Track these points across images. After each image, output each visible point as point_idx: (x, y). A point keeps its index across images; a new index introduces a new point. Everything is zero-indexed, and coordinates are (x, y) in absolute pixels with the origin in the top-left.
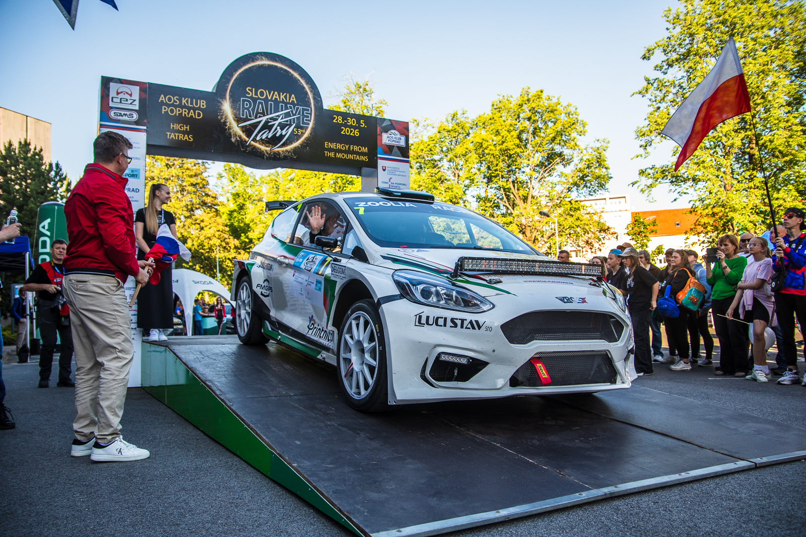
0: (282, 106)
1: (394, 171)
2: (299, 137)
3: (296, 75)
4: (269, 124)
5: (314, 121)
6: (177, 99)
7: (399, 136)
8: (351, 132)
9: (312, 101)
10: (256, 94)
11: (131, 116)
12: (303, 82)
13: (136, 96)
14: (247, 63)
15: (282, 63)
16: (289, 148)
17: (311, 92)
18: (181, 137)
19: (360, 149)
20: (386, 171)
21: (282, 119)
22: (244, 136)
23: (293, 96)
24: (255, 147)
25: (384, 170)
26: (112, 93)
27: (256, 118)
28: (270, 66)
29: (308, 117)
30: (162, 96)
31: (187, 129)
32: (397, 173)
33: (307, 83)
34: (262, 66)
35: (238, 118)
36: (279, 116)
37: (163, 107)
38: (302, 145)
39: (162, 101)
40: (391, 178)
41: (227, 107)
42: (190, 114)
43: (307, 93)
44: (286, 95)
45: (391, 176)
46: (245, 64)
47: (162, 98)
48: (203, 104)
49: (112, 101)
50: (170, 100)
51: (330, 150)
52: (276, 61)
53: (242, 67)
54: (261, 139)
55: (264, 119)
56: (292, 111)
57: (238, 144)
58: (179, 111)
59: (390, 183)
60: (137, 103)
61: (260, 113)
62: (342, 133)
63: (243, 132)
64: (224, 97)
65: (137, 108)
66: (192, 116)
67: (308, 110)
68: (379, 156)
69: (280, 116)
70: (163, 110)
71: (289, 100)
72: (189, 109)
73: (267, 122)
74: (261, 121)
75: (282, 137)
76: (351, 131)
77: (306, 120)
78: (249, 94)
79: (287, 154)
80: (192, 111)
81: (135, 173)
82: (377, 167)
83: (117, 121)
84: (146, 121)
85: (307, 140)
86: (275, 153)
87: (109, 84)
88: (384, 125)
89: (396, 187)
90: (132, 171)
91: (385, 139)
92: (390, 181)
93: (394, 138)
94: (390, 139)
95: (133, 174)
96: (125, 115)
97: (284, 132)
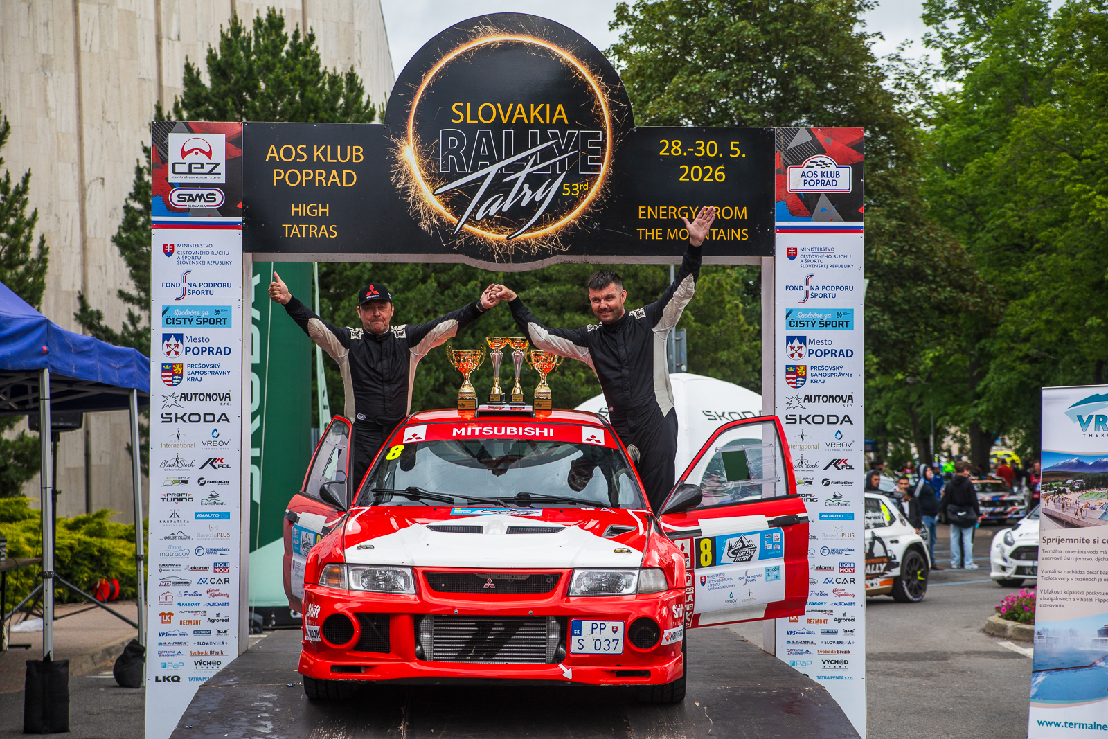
0: (534, 135)
1: (818, 258)
2: (573, 203)
3: (567, 56)
4: (505, 180)
5: (609, 161)
6: (301, 149)
7: (833, 168)
8: (703, 176)
9: (606, 113)
10: (474, 116)
11: (211, 197)
12: (583, 70)
13: (220, 156)
14: (454, 46)
15: (534, 34)
16: (550, 229)
17: (604, 90)
18: (313, 230)
19: (727, 212)
20: (798, 258)
21: (534, 164)
22: (448, 215)
23: (560, 106)
24: (472, 237)
25: (792, 257)
26: (174, 155)
27: (474, 170)
28: (505, 46)
29: (596, 152)
30: (273, 146)
31: (324, 213)
32: (827, 261)
33: (594, 72)
34: (486, 49)
35: (434, 174)
36: (526, 159)
37: (275, 171)
38: (581, 219)
39: (272, 158)
40: (811, 276)
41: (409, 154)
42: (331, 180)
44: (545, 108)
45: (809, 271)
46: (446, 51)
47: (272, 152)
48: (357, 153)
49: (174, 172)
50: (288, 153)
51: (651, 223)
52: (520, 31)
53: (440, 58)
54: (487, 217)
55: (493, 170)
56: (558, 145)
57: (436, 234)
58: (308, 175)
59: (807, 288)
60: (222, 169)
61: (484, 158)
62: (681, 179)
63: (446, 205)
64: (401, 132)
65: (222, 179)
66: (334, 184)
67: (594, 136)
68: (777, 224)
69: (529, 160)
70: (275, 178)
71: (551, 119)
72: (328, 168)
73: (499, 176)
74: (486, 175)
75: (534, 205)
76: (705, 172)
77: (592, 160)
78: (459, 117)
79: (547, 244)
80: (334, 172)
81: (221, 316)
82: (774, 253)
83: (185, 212)
84: (240, 205)
85: (594, 208)
86: (518, 245)
87: (166, 136)
88: (793, 145)
89: (825, 295)
90: (217, 312)
91: (796, 180)
92: (807, 284)
93: (819, 174)
94: (808, 179)
95: (218, 319)
96: (200, 197)
97: (539, 196)
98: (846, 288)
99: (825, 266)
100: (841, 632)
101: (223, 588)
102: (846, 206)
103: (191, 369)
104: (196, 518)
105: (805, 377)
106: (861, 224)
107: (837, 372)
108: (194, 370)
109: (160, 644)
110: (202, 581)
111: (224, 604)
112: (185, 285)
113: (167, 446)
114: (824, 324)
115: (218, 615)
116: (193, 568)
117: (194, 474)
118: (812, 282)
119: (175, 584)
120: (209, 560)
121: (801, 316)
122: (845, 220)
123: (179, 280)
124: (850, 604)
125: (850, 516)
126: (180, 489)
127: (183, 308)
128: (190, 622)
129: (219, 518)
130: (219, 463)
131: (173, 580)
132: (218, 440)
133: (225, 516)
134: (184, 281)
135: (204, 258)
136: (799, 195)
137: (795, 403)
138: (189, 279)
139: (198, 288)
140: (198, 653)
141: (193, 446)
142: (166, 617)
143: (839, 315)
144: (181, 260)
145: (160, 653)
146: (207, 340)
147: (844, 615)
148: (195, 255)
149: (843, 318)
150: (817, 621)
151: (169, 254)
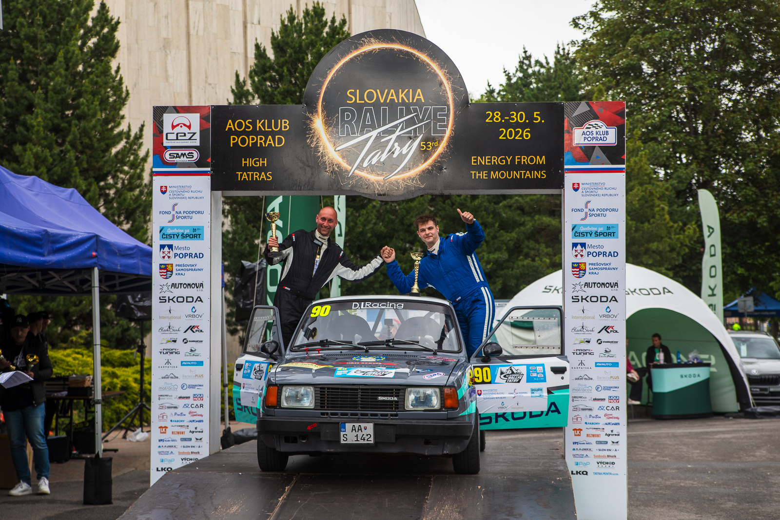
2: (428, 154)
3: (423, 57)
4: (382, 140)
5: (452, 127)
7: (604, 129)
11: (191, 155)
12: (435, 66)
13: (196, 128)
14: (348, 52)
16: (412, 173)
18: (256, 176)
20: (580, 190)
22: (344, 164)
23: (419, 90)
24: (361, 178)
25: (576, 190)
26: (167, 128)
27: (362, 134)
28: (383, 52)
29: (443, 121)
30: (230, 121)
31: (263, 164)
32: (600, 192)
33: (442, 67)
35: (335, 137)
36: (396, 126)
37: (232, 137)
39: (230, 129)
41: (318, 123)
43: (441, 84)
44: (408, 91)
45: (588, 198)
46: (344, 55)
47: (230, 125)
48: (285, 124)
49: (167, 139)
50: (240, 125)
51: (480, 168)
52: (392, 41)
53: (340, 60)
55: (374, 133)
57: (336, 177)
58: (253, 139)
60: (197, 136)
62: (500, 138)
63: (343, 157)
64: (313, 110)
65: (197, 143)
66: (270, 145)
68: (566, 167)
69: (398, 127)
70: (232, 142)
72: (266, 134)
73: (378, 137)
74: (370, 138)
75: (402, 157)
76: (517, 133)
77: (441, 126)
78: (352, 99)
79: (410, 183)
80: (270, 137)
81: (197, 232)
82: (564, 187)
83: (174, 165)
84: (209, 160)
85: (441, 158)
86: (391, 183)
87: (162, 116)
88: (576, 113)
89: (599, 215)
90: (194, 230)
91: (578, 137)
92: (586, 207)
93: (595, 133)
94: (587, 136)
95: (195, 234)
96: (183, 155)
97: (405, 150)
98: (613, 210)
99: (599, 195)
100: (610, 443)
101: (199, 411)
102: (613, 154)
103: (178, 268)
104: (182, 365)
105: (585, 270)
106: (624, 166)
107: (607, 267)
108: (180, 268)
109: (159, 447)
110: (186, 406)
111: (200, 421)
112: (174, 213)
113: (164, 318)
114: (598, 234)
115: (196, 428)
116: (180, 398)
117: (180, 336)
118: (590, 206)
119: (169, 407)
120: (190, 392)
121: (582, 230)
122: (612, 164)
123: (171, 210)
124: (616, 424)
125: (616, 365)
126: (171, 346)
127: (173, 228)
128: (178, 433)
129: (196, 365)
130: (196, 329)
131: (168, 405)
132: (195, 314)
133: (200, 363)
134: (174, 210)
135: (187, 195)
136: (580, 147)
137: (578, 288)
138: (177, 208)
139: (182, 215)
140: (184, 453)
141: (180, 318)
142: (163, 429)
143: (608, 228)
144: (172, 196)
145: (160, 453)
146: (188, 248)
147: (612, 431)
148: (180, 193)
149: (611, 230)
150: (593, 436)
151: (164, 192)
